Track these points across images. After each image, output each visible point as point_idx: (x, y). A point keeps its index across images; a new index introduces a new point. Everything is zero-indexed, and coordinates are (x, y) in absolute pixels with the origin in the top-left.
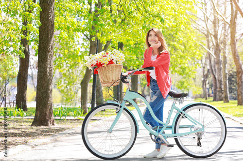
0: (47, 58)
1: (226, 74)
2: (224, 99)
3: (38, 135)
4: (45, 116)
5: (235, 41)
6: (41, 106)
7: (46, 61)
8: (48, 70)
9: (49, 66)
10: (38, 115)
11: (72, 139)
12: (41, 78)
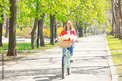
0: (13, 24)
1: (120, 22)
2: (119, 37)
3: (10, 61)
4: (13, 52)
5: (121, 5)
6: (11, 47)
7: (13, 26)
8: (14, 30)
9: (14, 28)
10: (10, 51)
11: (24, 62)
12: (11, 34)
